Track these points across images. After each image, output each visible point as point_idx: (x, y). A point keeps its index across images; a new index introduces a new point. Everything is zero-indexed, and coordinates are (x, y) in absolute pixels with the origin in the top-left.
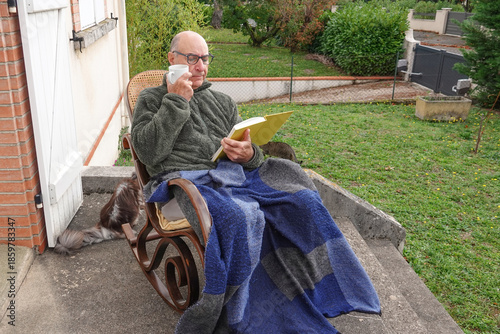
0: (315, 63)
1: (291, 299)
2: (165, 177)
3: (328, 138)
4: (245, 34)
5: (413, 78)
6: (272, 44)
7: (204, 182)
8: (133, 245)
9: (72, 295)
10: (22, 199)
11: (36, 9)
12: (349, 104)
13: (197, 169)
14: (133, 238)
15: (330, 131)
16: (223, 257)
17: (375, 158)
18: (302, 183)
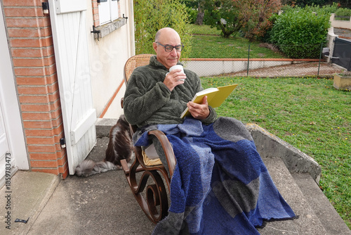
0: (265, 49)
1: (233, 216)
2: (147, 129)
3: (271, 101)
4: (218, 29)
5: (333, 61)
6: (237, 36)
7: (173, 133)
8: (127, 175)
9: (82, 209)
10: (51, 141)
11: (62, 11)
12: (287, 78)
13: (170, 123)
14: (127, 170)
15: (273, 97)
16: (183, 187)
17: (303, 116)
18: (242, 135)
